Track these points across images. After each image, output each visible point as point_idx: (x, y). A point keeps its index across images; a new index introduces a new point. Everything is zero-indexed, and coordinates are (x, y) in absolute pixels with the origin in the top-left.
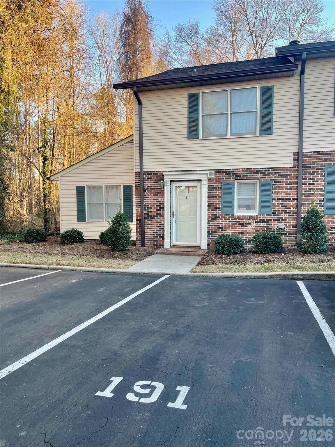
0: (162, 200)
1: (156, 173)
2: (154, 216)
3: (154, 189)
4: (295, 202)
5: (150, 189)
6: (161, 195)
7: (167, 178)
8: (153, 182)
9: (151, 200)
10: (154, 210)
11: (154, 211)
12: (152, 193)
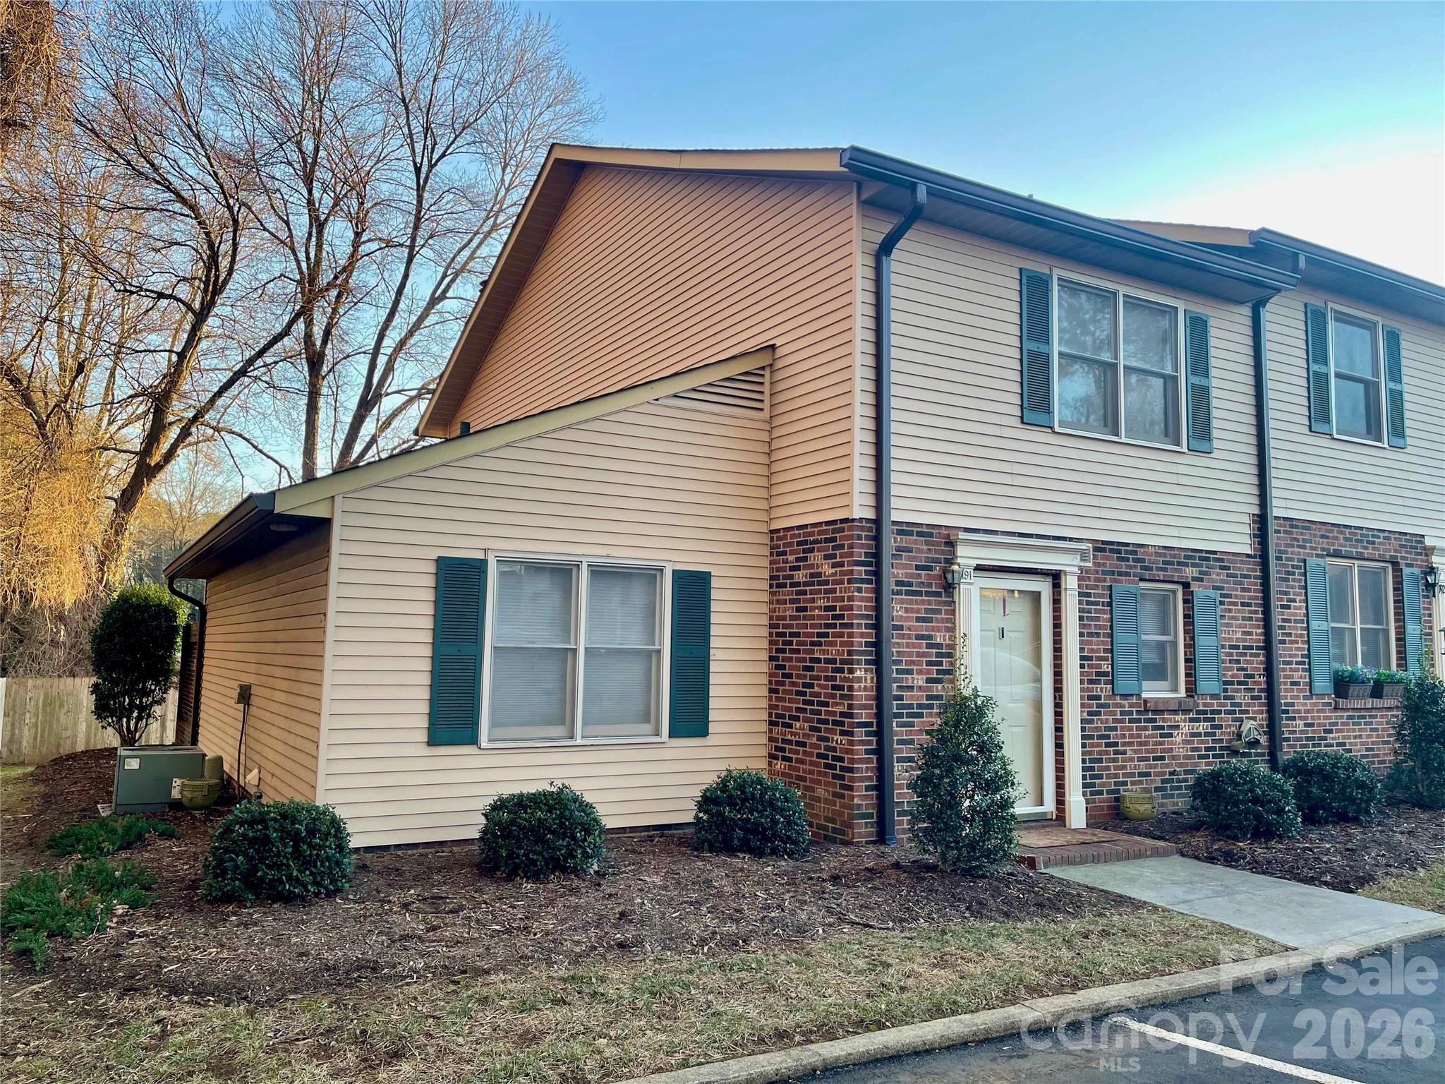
0: (948, 642)
1: (925, 532)
2: (920, 706)
3: (918, 593)
4: (1262, 658)
5: (907, 593)
6: (942, 621)
7: (967, 556)
8: (918, 567)
9: (909, 637)
10: (920, 681)
11: (921, 683)
12: (912, 611)
